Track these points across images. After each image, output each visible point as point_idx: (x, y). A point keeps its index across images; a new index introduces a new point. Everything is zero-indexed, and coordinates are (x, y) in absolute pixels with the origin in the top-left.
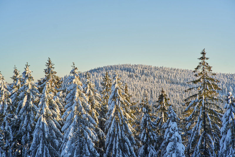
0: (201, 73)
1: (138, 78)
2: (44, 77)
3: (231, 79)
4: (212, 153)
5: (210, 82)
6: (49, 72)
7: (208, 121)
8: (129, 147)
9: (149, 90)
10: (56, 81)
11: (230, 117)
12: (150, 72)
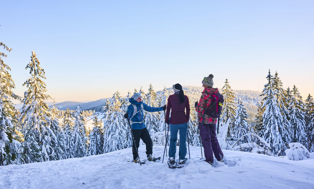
0: (226, 90)
1: (190, 93)
2: (148, 93)
3: (240, 93)
4: (231, 128)
5: (230, 94)
6: (150, 90)
7: (229, 113)
8: (191, 125)
9: (197, 99)
10: (154, 94)
11: (240, 110)
12: (197, 90)
